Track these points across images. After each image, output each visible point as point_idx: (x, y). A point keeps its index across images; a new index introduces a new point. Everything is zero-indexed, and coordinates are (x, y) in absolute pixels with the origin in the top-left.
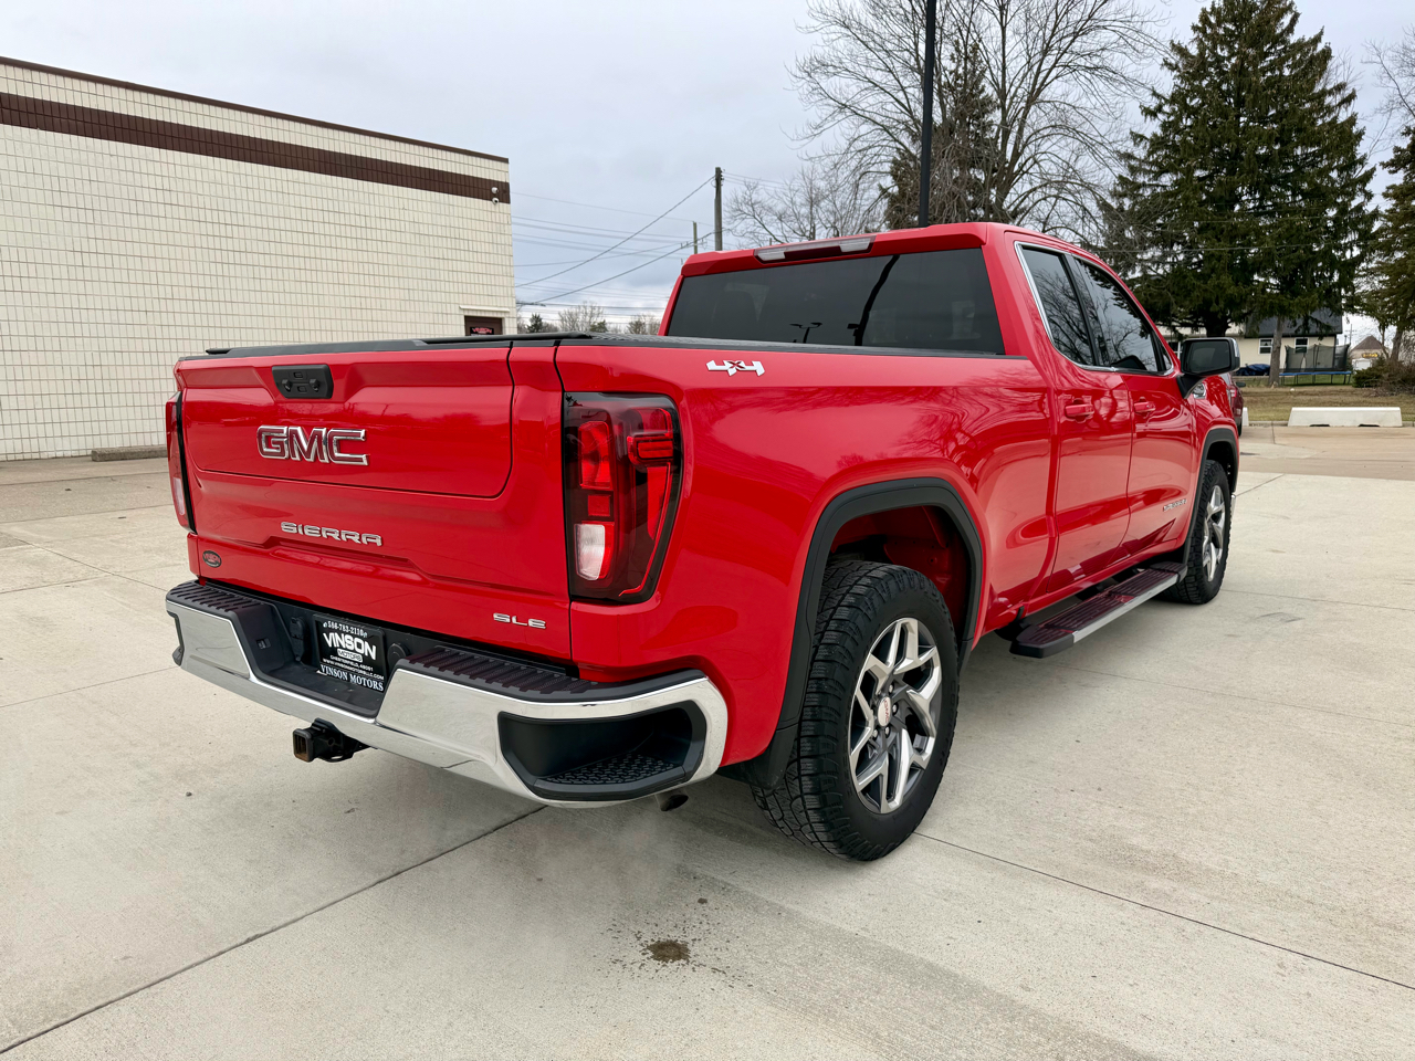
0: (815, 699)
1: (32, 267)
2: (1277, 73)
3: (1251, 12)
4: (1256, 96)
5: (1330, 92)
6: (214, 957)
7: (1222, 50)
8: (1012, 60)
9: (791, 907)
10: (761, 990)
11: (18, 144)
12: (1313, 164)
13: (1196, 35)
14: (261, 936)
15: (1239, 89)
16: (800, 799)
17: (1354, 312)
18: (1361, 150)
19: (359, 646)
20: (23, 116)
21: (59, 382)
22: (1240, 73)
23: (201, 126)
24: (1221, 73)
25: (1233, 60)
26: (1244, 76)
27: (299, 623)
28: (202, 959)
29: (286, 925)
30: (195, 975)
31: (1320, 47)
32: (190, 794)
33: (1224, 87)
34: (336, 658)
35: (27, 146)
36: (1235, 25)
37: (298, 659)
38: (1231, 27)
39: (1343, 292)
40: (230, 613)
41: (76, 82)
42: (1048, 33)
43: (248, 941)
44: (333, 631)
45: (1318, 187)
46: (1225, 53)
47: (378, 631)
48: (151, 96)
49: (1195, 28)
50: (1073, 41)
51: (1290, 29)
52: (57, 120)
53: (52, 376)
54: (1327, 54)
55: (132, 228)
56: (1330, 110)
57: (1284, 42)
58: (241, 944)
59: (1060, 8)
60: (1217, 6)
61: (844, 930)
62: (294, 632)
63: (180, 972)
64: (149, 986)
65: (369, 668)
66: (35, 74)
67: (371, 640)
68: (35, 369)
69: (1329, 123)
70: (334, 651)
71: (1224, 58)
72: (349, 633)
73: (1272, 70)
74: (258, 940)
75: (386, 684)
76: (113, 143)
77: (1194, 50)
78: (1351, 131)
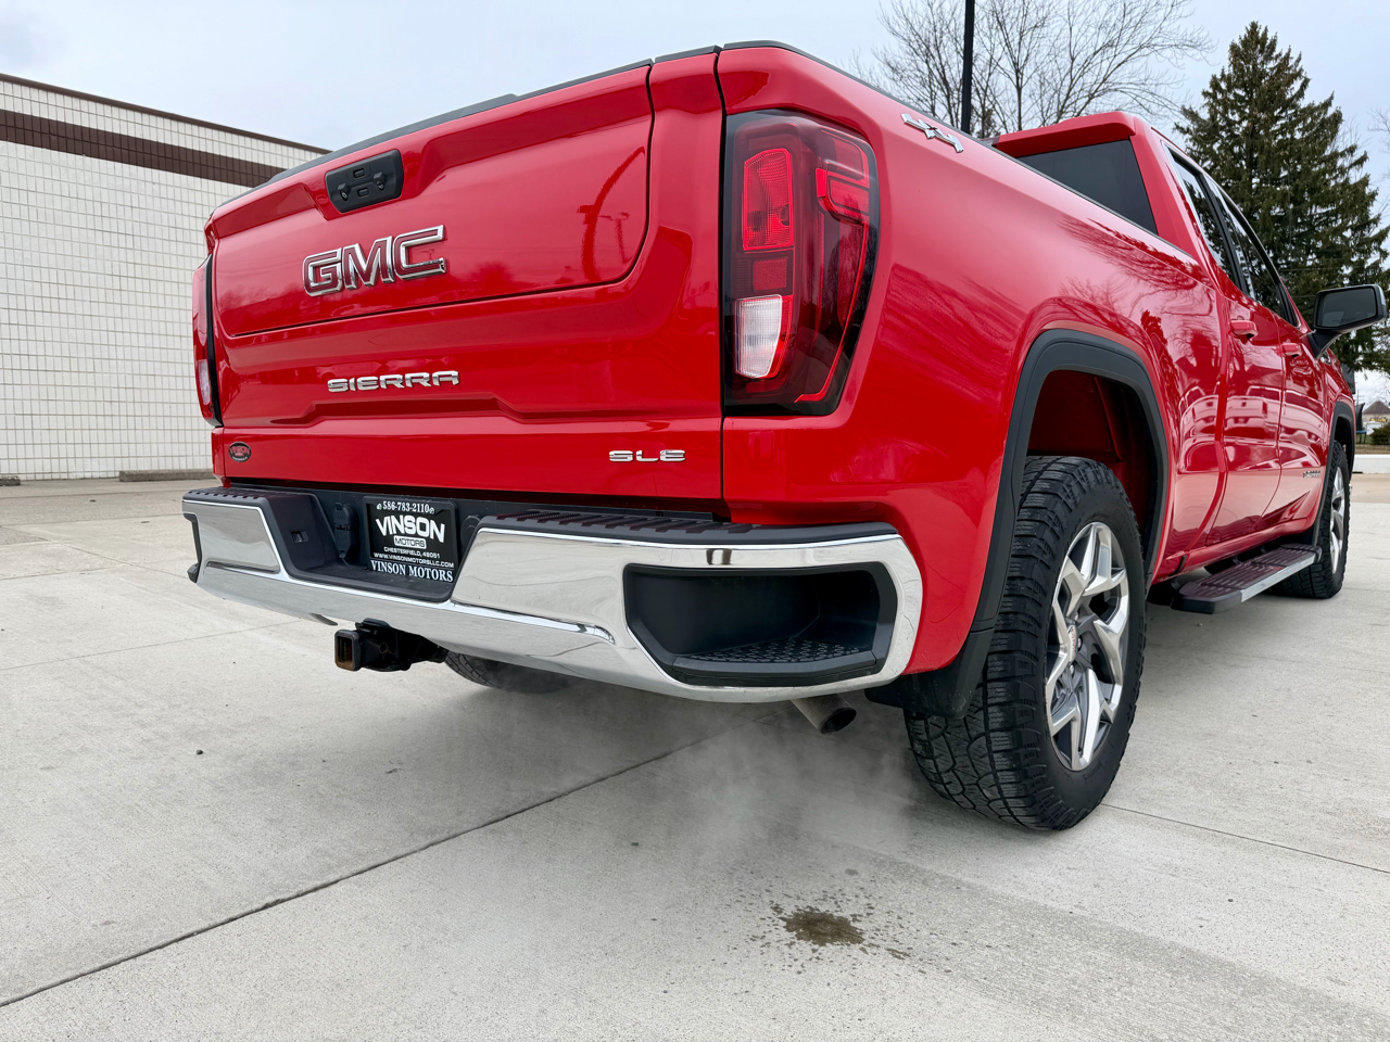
0: (1010, 604)
1: (70, 289)
2: (1288, 136)
3: (1261, 78)
4: (1268, 156)
5: (1342, 154)
6: (223, 924)
7: (1233, 114)
8: (1027, 121)
9: (971, 881)
10: (965, 977)
11: (63, 170)
12: (1326, 224)
13: (1207, 100)
14: (283, 901)
15: (1250, 151)
16: (983, 739)
17: (1372, 368)
18: (1373, 211)
19: (423, 527)
20: (70, 142)
21: (91, 403)
22: (1252, 136)
23: (242, 158)
24: (1233, 136)
25: (1245, 124)
26: (1256, 139)
27: (345, 509)
28: (206, 926)
29: (315, 889)
30: (196, 945)
31: (1331, 111)
32: (201, 753)
33: (1236, 149)
34: (391, 550)
35: (72, 172)
36: (1245, 90)
37: (343, 556)
38: (1241, 92)
39: (1360, 349)
40: (260, 500)
41: (123, 111)
42: (1063, 97)
43: (266, 907)
44: (389, 513)
45: (1333, 245)
46: (1236, 117)
47: (449, 504)
48: (195, 127)
49: (1205, 94)
50: (1088, 103)
51: (1300, 94)
52: (102, 148)
53: (84, 397)
54: (1337, 118)
55: (170, 254)
56: (1343, 171)
57: (1294, 106)
58: (257, 911)
59: (1074, 72)
60: (1226, 73)
61: (1052, 909)
62: (338, 522)
63: (177, 941)
64: (134, 957)
65: (435, 555)
66: (84, 102)
67: (437, 517)
68: (68, 390)
69: (1342, 184)
70: (389, 540)
71: (1235, 122)
72: (411, 513)
73: (1284, 134)
74: (279, 906)
75: (456, 573)
76: (155, 172)
77: (1205, 115)
78: (1364, 192)
